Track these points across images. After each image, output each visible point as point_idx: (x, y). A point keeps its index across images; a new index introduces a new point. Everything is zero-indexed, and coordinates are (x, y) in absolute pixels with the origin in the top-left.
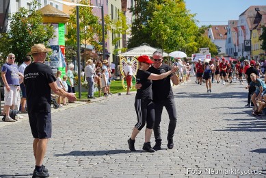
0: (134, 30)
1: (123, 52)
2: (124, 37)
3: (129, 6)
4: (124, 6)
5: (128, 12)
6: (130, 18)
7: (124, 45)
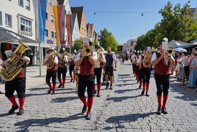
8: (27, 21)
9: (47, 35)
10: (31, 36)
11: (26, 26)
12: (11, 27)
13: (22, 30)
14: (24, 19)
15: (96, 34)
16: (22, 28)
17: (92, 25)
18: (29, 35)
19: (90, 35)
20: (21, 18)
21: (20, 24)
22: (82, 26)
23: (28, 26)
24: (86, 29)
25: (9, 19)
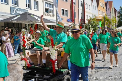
0: (118, 22)
1: (115, 28)
2: (115, 24)
3: (117, 15)
4: (115, 16)
5: (117, 17)
6: (117, 19)
7: (115, 26)
8: (50, 4)
9: (67, 15)
10: (54, 16)
11: (50, 8)
12: (38, 10)
13: (46, 12)
14: (48, 3)
15: (116, 11)
16: (47, 10)
17: (111, 2)
18: (52, 16)
19: (108, 12)
20: (46, 3)
21: (45, 7)
22: (100, 4)
23: (51, 9)
24: (105, 7)
25: (36, 4)
